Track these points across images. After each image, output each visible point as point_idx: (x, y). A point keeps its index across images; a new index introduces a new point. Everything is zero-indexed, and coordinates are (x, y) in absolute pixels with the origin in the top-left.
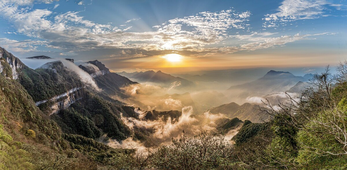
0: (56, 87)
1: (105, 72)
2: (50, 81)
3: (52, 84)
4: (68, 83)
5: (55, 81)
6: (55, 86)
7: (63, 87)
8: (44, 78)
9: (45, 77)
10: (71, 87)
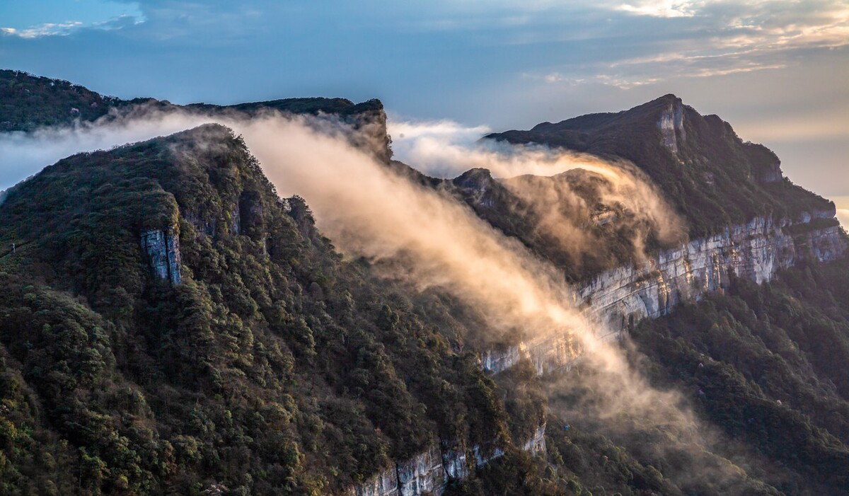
0: (190, 461)
1: (788, 241)
2: (113, 389)
3: (144, 424)
4: (330, 398)
5: (168, 390)
6: (180, 453)
7: (275, 455)
8: (35, 353)
9: (41, 341)
10: (373, 449)
